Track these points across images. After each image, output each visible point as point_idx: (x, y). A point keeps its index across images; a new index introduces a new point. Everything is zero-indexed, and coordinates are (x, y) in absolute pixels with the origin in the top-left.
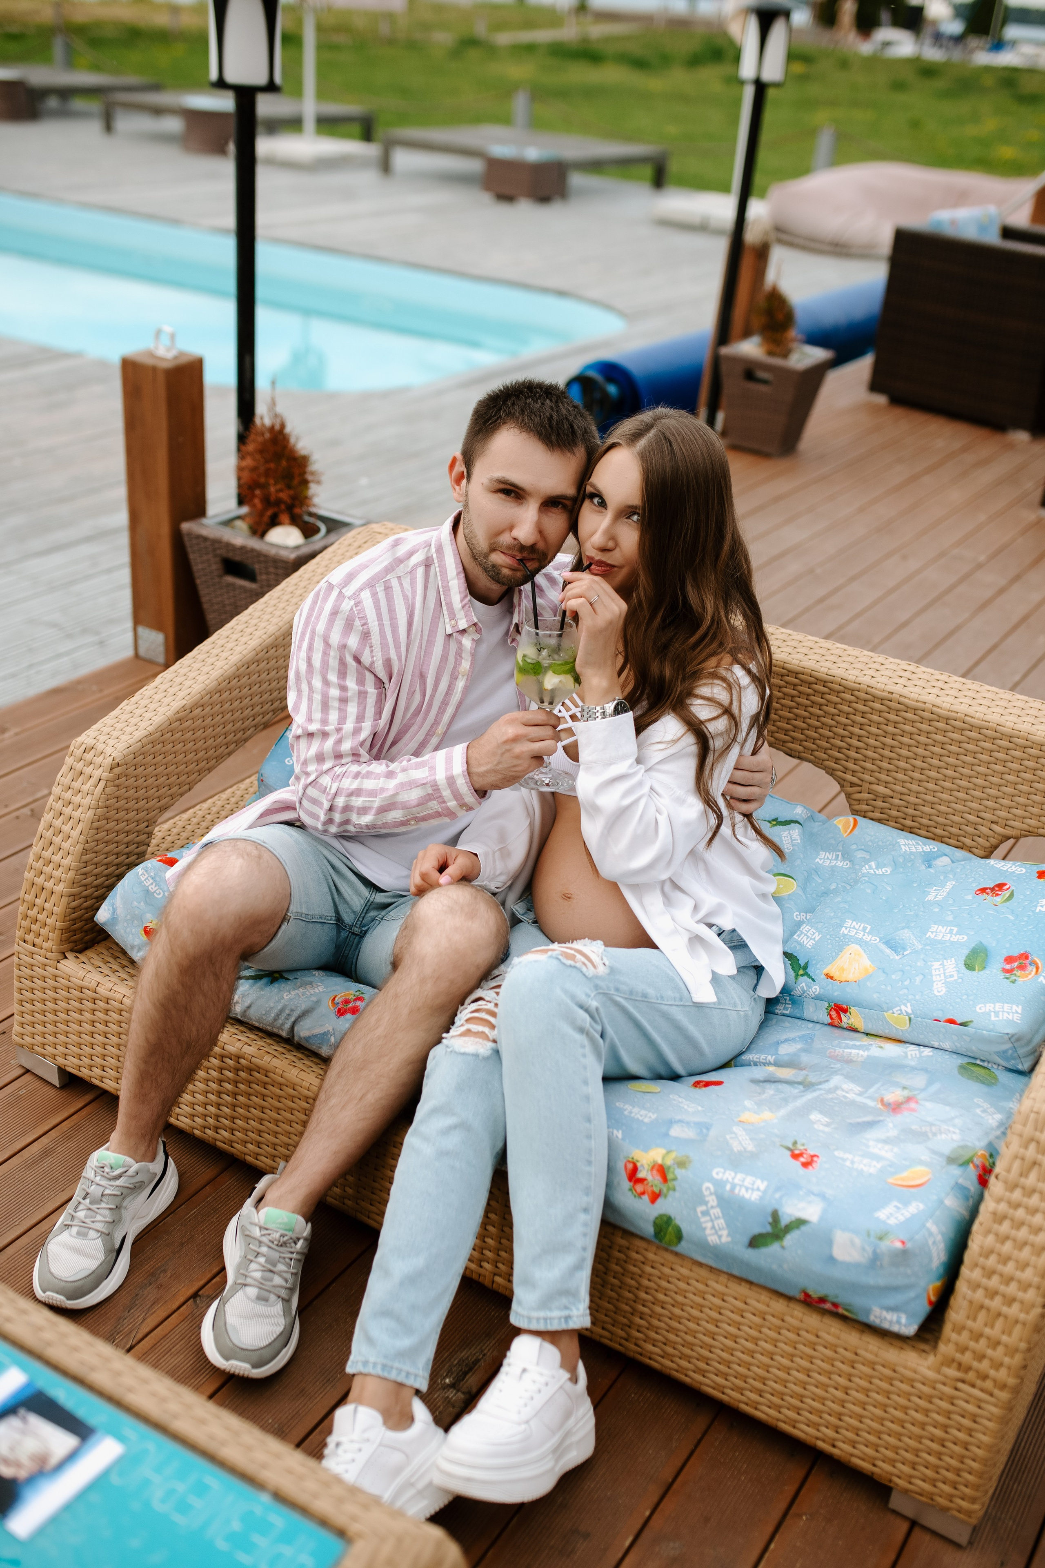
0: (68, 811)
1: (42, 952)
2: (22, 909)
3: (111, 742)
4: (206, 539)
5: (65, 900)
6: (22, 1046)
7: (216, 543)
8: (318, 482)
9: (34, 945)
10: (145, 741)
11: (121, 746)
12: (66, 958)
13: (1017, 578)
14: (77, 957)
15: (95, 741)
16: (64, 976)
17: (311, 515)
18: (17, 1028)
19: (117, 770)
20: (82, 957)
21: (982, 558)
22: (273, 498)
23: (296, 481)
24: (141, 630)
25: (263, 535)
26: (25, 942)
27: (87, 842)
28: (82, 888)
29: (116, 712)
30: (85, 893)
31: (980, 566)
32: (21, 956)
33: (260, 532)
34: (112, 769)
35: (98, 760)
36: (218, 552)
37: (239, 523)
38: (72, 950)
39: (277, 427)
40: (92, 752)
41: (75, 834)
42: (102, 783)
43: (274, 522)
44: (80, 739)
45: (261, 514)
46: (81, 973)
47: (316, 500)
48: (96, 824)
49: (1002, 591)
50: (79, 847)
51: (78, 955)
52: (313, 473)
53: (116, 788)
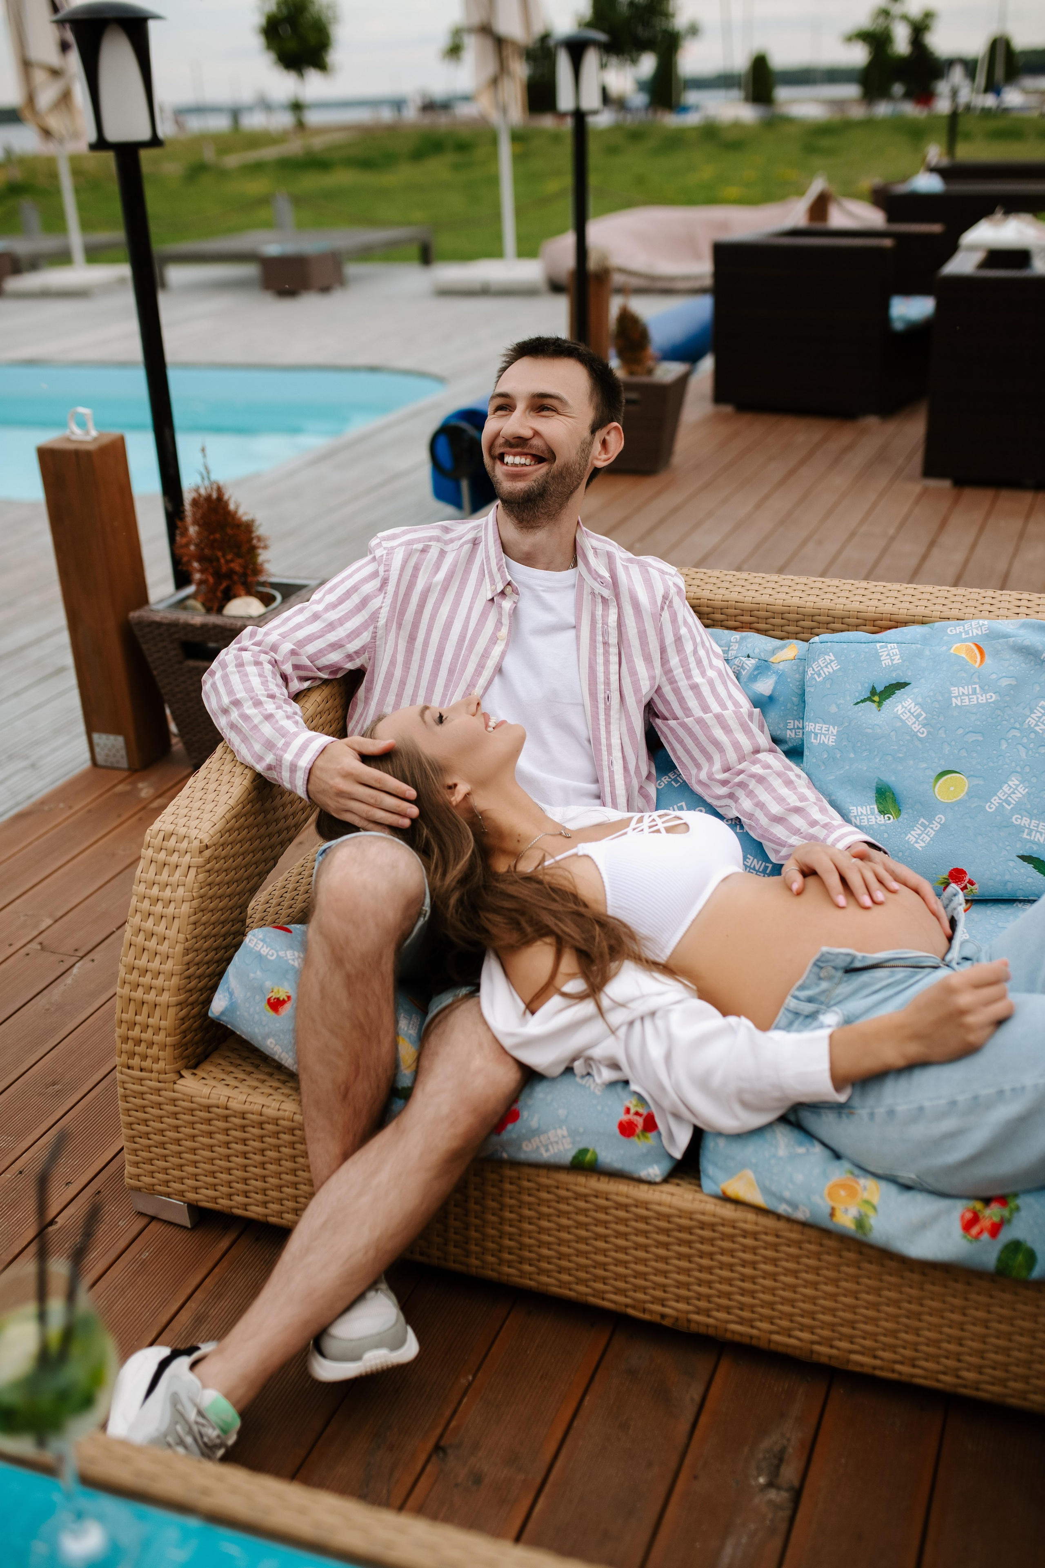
0: (159, 908)
1: (154, 1075)
2: (119, 1031)
3: (194, 823)
4: (159, 625)
5: (172, 1011)
6: (138, 1189)
7: (173, 626)
8: (265, 547)
9: (141, 1070)
10: (228, 816)
11: (206, 826)
12: (182, 1076)
13: (932, 544)
14: (194, 1074)
15: (173, 826)
16: (185, 1097)
17: (264, 584)
18: (129, 1169)
19: (207, 853)
20: (200, 1073)
21: (892, 531)
22: (224, 569)
23: (244, 549)
24: (96, 736)
25: (220, 610)
26: (129, 1068)
27: (187, 940)
28: (188, 994)
29: (185, 791)
30: (191, 999)
31: (892, 539)
32: (126, 1085)
33: (215, 607)
34: (201, 852)
35: (184, 845)
36: (177, 636)
37: (191, 602)
38: (187, 1068)
39: (215, 495)
40: (173, 839)
41: (172, 933)
42: (193, 871)
43: (229, 596)
44: (157, 825)
45: (213, 590)
46: (206, 1091)
47: (267, 566)
48: (193, 918)
49: (924, 558)
50: (179, 948)
51: (195, 1071)
52: (259, 539)
53: (207, 874)
